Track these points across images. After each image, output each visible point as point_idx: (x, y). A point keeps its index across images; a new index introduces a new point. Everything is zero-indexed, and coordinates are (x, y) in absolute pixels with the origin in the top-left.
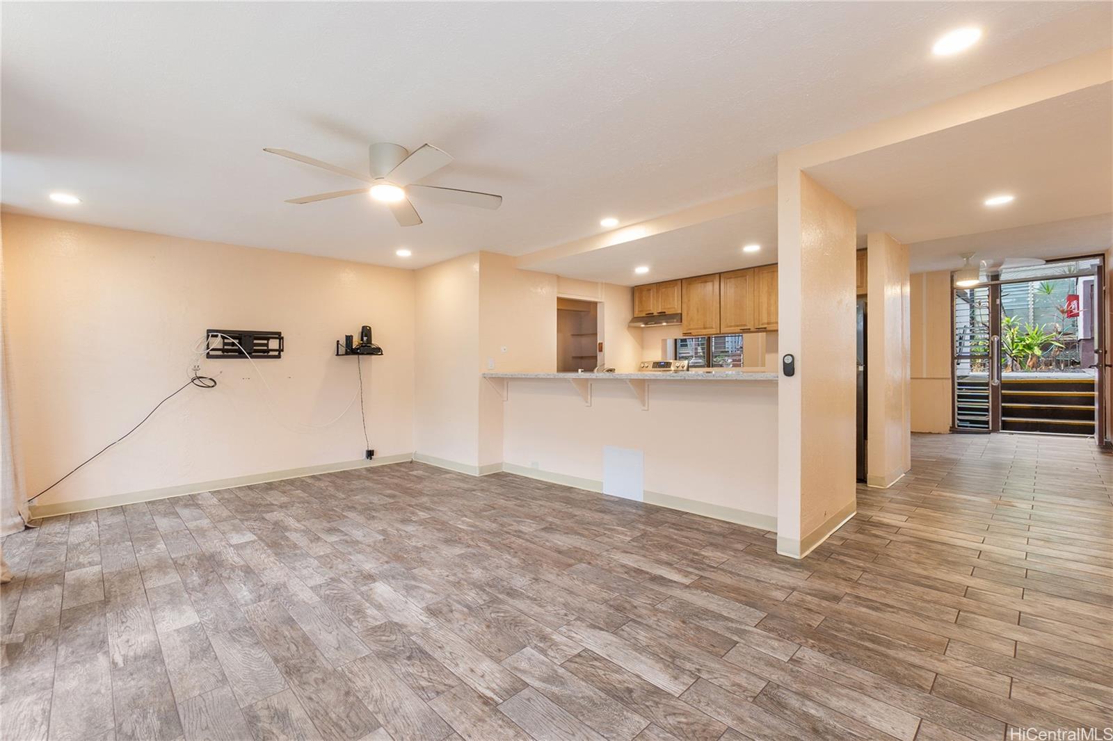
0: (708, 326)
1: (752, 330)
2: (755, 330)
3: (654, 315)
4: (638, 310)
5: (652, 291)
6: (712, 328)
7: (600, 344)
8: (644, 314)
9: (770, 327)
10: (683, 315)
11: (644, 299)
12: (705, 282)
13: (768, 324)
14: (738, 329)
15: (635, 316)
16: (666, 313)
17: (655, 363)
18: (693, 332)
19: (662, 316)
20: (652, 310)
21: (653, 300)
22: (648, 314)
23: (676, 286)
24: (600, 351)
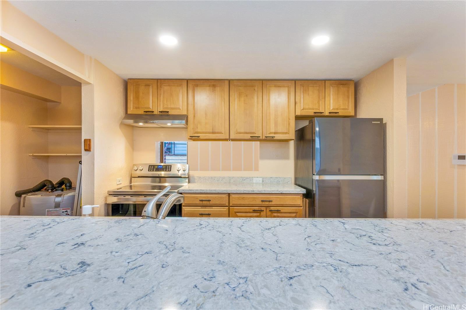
0: (217, 131)
1: (261, 138)
2: (264, 138)
3: (154, 113)
4: (133, 106)
5: (151, 87)
6: (221, 133)
7: (85, 140)
8: (141, 112)
9: (278, 137)
10: (189, 117)
11: (141, 94)
12: (214, 86)
13: (275, 133)
14: (248, 136)
15: (128, 113)
16: (170, 113)
17: (151, 166)
18: (202, 136)
19: (165, 115)
20: (151, 108)
21: (152, 97)
22: (146, 112)
23: (181, 85)
24: (86, 150)
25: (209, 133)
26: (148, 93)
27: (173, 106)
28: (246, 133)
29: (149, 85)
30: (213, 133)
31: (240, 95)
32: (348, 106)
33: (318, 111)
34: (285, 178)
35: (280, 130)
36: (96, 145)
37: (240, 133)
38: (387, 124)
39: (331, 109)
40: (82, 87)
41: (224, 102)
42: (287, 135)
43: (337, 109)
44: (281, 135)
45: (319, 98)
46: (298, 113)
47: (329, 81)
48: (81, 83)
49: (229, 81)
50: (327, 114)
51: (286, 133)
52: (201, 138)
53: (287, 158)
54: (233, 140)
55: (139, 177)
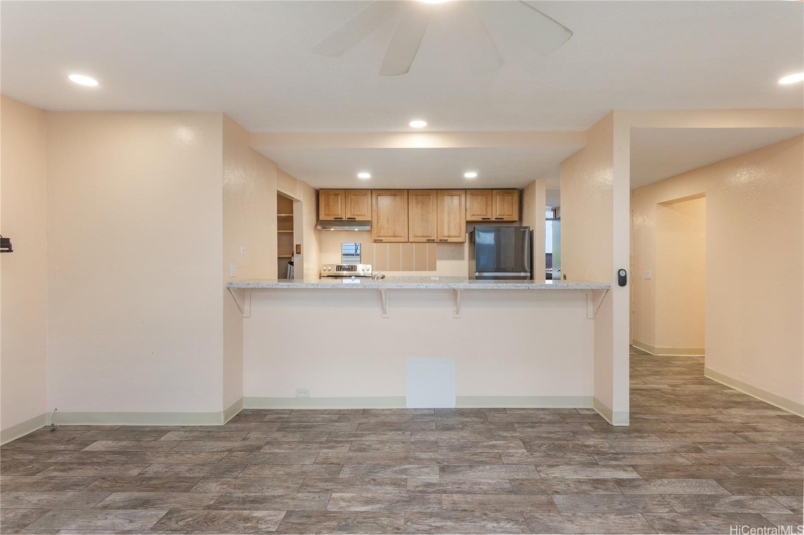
0: (397, 235)
1: (436, 241)
2: (438, 241)
3: (343, 219)
4: (324, 213)
5: (339, 196)
6: (401, 237)
7: (297, 245)
8: (332, 218)
9: (450, 240)
10: (373, 223)
11: (331, 203)
12: (394, 195)
13: (448, 237)
14: (425, 239)
15: (320, 219)
16: (356, 219)
17: (339, 266)
18: (384, 239)
19: (352, 222)
20: (340, 214)
21: (341, 205)
22: (336, 218)
23: (365, 195)
24: (297, 253)
25: (391, 237)
26: (338, 201)
27: (359, 213)
28: (423, 237)
29: (338, 195)
30: (394, 237)
31: (417, 203)
32: (512, 212)
33: (486, 217)
34: (460, 277)
35: (453, 233)
36: (304, 249)
37: (418, 237)
38: (534, 231)
39: (498, 214)
40: (294, 204)
41: (404, 209)
42: (459, 238)
43: (503, 215)
44: (453, 238)
45: (487, 204)
46: (469, 219)
47: (495, 190)
48: (292, 201)
49: (408, 190)
50: (494, 220)
51: (458, 237)
52: (384, 241)
53: (462, 258)
54: (411, 242)
55: (328, 276)
